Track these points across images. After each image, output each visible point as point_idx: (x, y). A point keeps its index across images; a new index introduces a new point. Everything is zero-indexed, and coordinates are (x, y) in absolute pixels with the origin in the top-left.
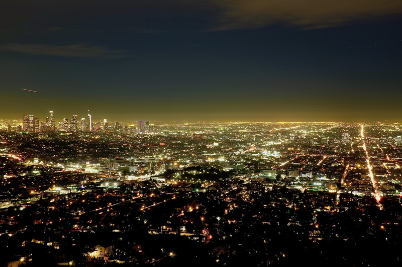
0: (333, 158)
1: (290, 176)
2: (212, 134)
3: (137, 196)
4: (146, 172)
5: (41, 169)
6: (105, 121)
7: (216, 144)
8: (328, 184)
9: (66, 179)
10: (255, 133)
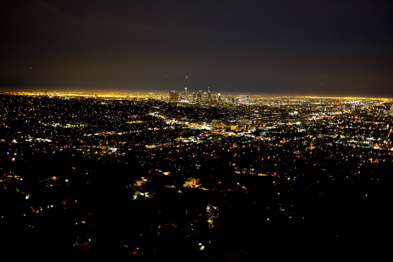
0: (381, 124)
1: (348, 137)
2: (294, 105)
3: (233, 147)
4: (242, 131)
5: (175, 125)
6: (219, 94)
7: (296, 113)
8: (375, 142)
9: (189, 133)
10: (326, 105)
